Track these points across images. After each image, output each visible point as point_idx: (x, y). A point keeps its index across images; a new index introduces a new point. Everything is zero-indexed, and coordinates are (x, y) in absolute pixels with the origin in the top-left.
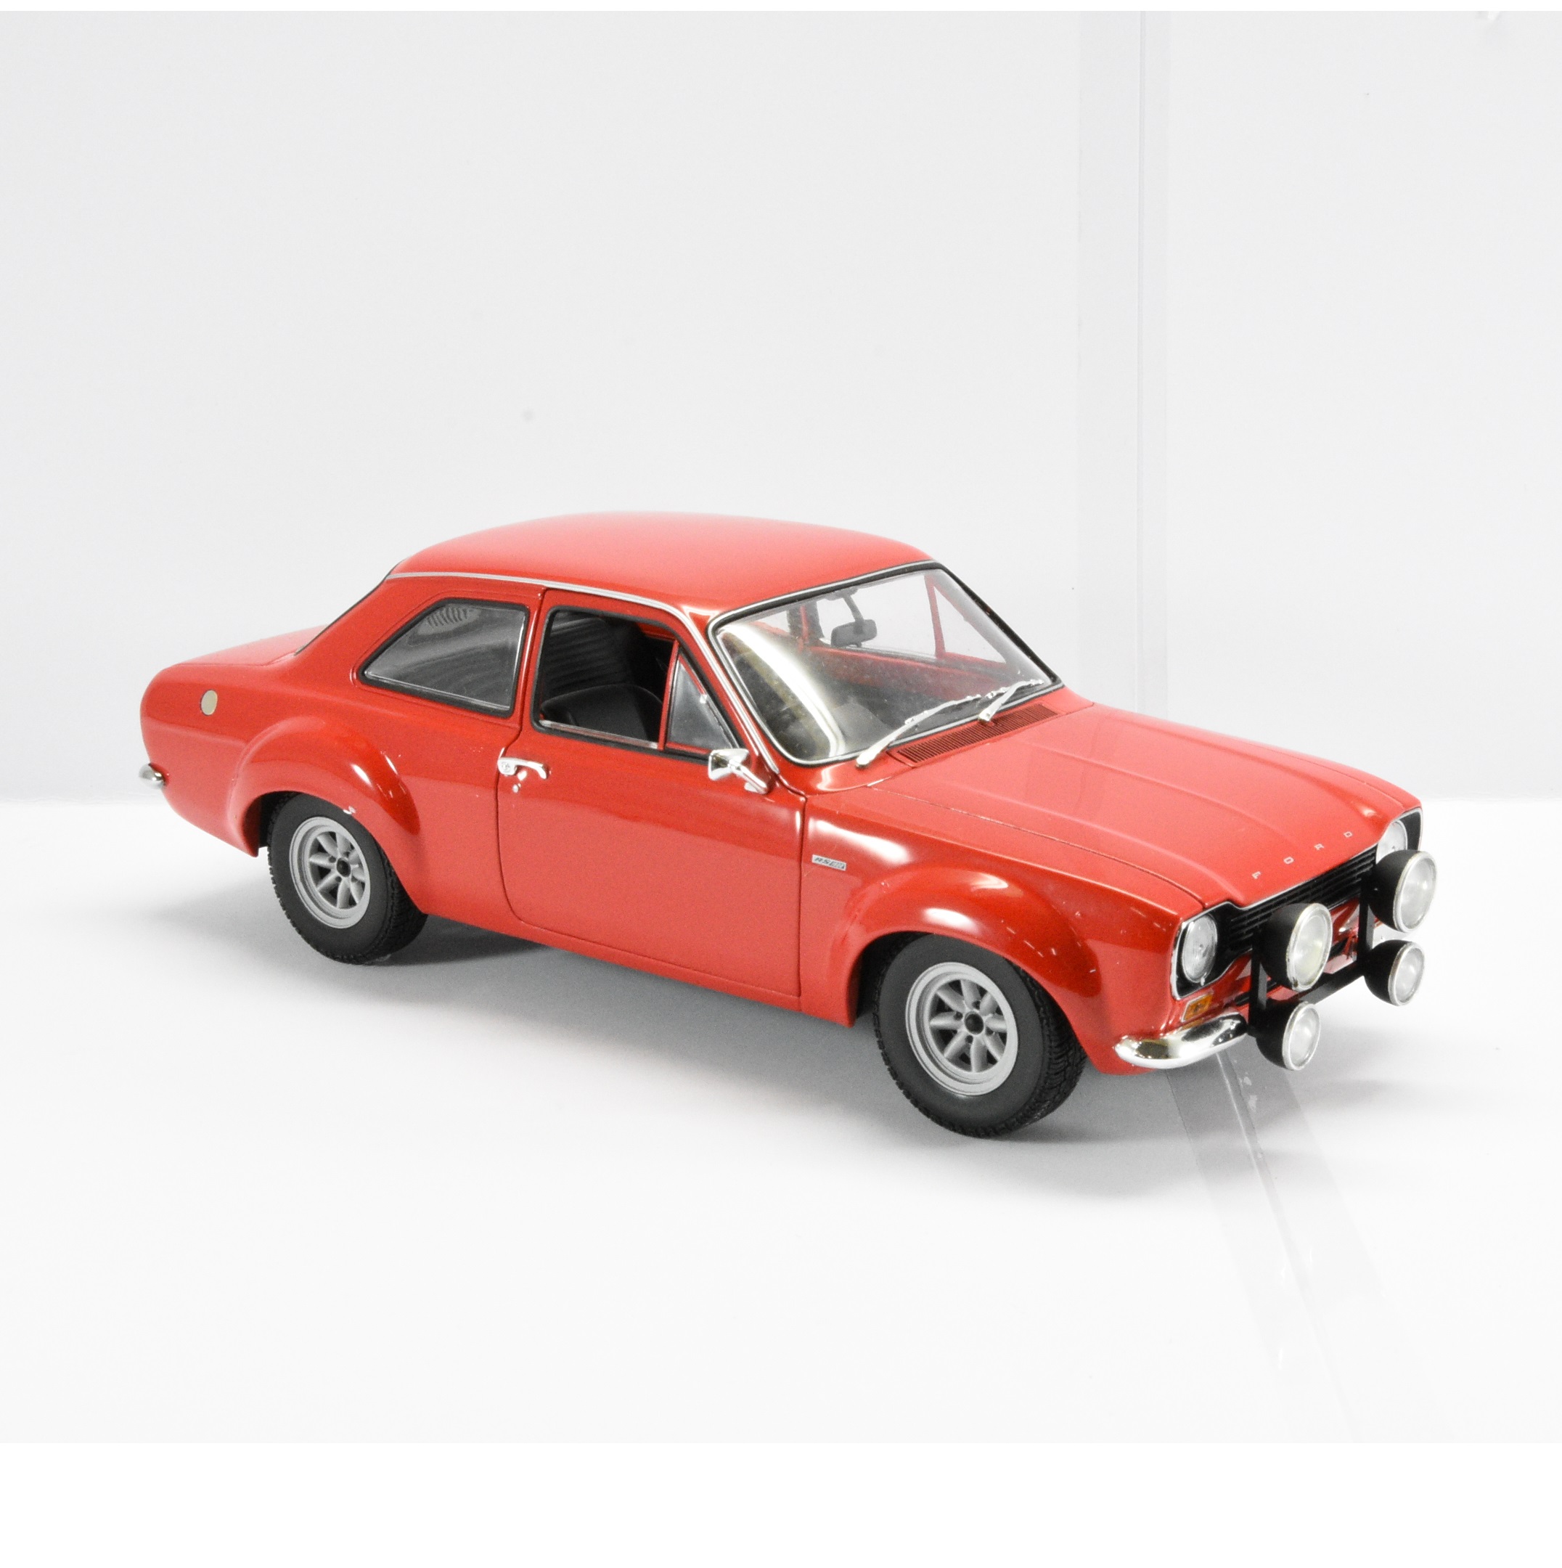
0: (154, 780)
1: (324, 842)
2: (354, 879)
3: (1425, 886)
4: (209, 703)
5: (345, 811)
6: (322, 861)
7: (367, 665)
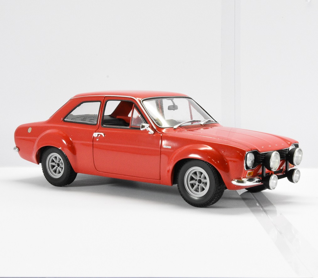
0: (17, 150)
1: (54, 159)
2: (61, 167)
3: (300, 156)
4: (30, 130)
5: (59, 148)
6: (53, 164)
7: (65, 118)
